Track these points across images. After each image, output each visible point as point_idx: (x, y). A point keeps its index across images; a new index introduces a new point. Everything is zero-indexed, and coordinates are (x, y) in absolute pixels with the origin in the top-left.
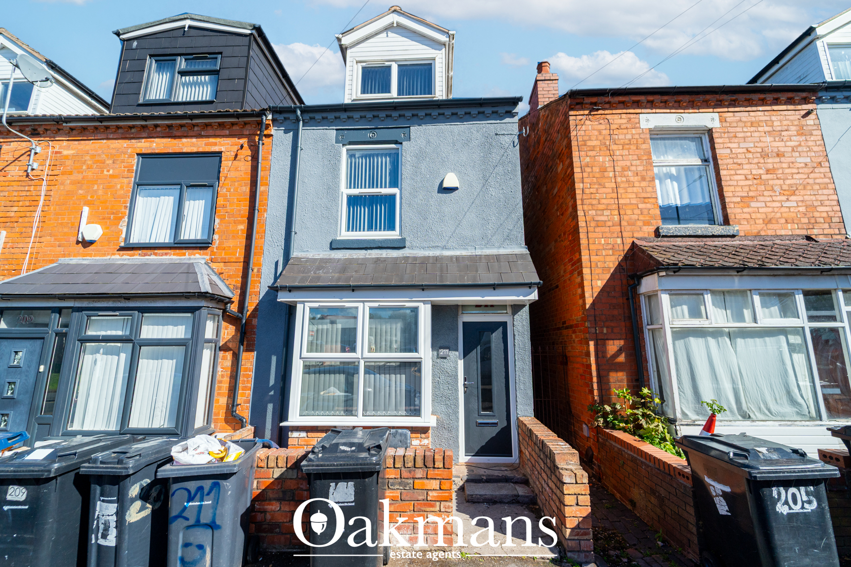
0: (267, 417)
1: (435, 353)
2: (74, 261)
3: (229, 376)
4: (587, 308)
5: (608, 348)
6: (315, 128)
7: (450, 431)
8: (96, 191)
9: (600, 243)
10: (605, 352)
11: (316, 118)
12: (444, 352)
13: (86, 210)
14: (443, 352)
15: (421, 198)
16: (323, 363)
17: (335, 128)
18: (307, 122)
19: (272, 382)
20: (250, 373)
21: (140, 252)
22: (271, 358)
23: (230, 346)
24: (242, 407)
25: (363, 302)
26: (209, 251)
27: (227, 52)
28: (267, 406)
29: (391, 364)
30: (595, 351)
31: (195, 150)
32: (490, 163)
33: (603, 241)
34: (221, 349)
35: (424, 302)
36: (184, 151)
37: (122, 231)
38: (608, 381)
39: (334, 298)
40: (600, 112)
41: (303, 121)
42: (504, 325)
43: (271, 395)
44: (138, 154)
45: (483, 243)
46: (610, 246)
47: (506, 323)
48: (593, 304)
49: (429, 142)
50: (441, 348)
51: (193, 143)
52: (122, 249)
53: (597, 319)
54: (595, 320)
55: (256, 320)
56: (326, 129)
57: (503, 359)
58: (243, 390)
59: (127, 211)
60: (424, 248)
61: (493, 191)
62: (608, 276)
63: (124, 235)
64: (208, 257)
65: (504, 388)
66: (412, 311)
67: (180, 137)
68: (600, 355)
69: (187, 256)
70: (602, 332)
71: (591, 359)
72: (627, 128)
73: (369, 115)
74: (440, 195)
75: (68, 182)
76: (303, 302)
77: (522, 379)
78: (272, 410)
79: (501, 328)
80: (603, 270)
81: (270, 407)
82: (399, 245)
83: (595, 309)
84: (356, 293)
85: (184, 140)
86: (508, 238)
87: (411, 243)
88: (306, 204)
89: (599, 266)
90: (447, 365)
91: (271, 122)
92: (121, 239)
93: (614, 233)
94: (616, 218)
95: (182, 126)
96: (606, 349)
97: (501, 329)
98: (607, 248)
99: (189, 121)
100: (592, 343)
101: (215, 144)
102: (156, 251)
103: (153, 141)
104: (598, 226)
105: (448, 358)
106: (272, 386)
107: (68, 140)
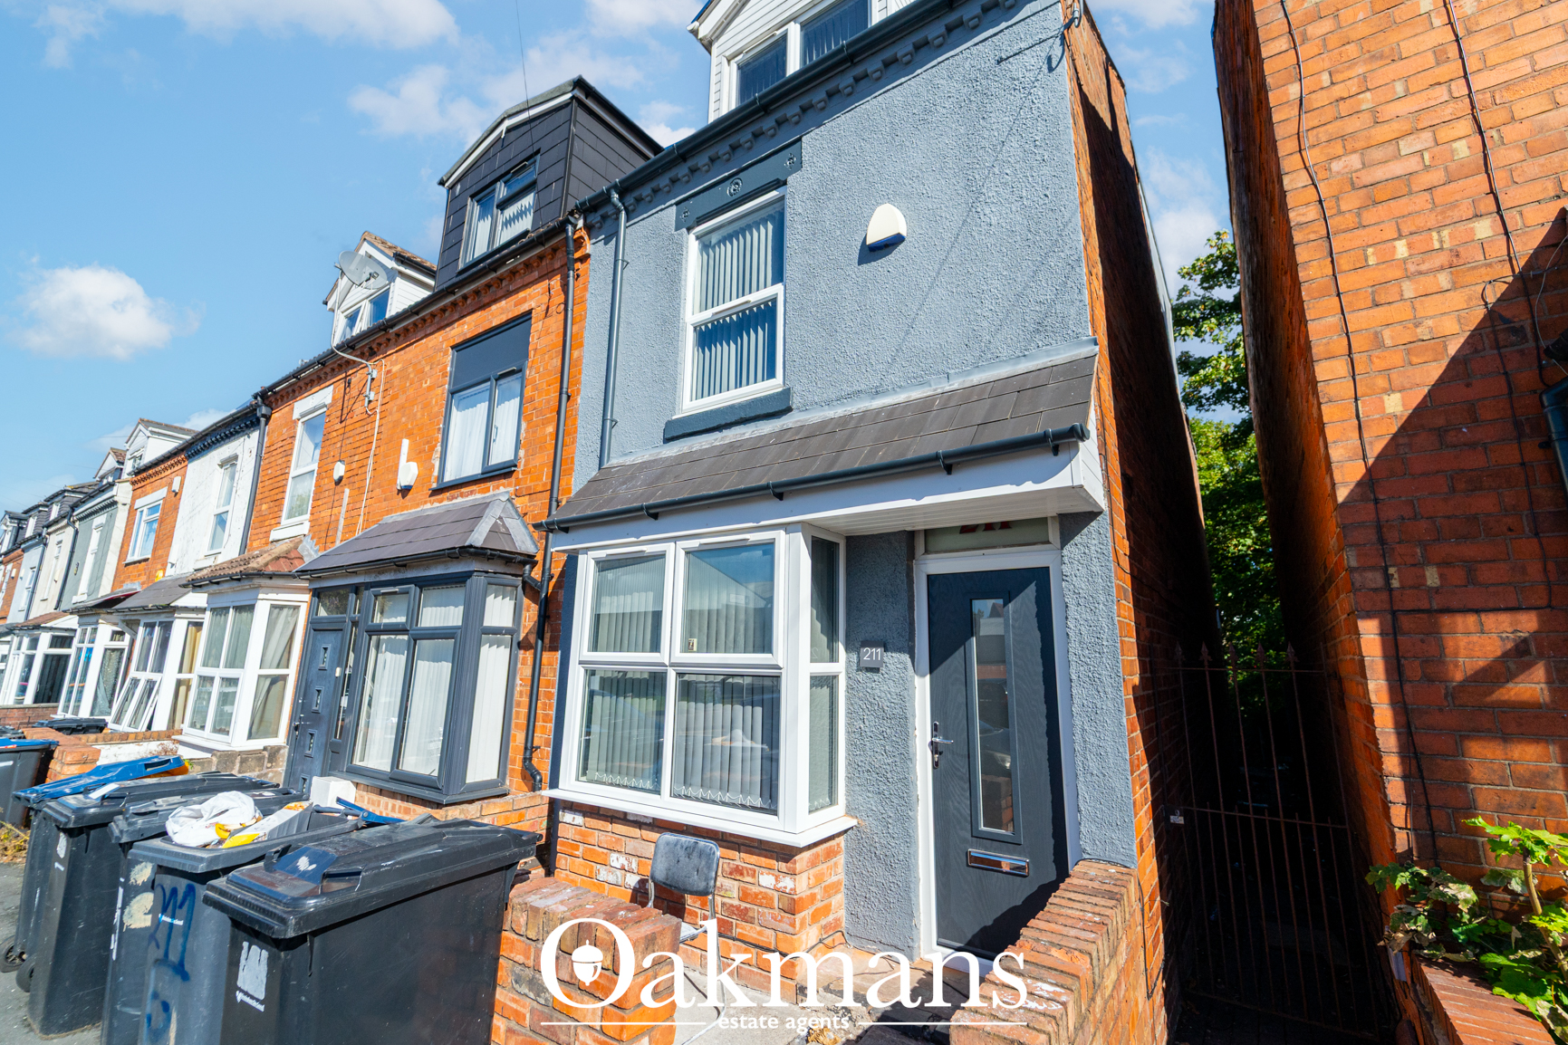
1: (854, 657)
2: (396, 517)
4: (1340, 499)
5: (1450, 643)
6: (645, 215)
7: (889, 867)
8: (415, 415)
9: (1388, 261)
10: (1435, 661)
11: (644, 194)
12: (871, 656)
13: (406, 443)
14: (872, 654)
15: (825, 288)
16: (625, 673)
17: (673, 201)
18: (633, 211)
20: (552, 691)
21: (448, 494)
23: (532, 641)
24: (541, 753)
25: (677, 539)
26: (513, 479)
27: (544, 145)
29: (739, 680)
30: (1386, 656)
31: (504, 318)
32: (984, 143)
33: (1401, 249)
34: (520, 646)
35: (787, 527)
36: (494, 324)
37: (434, 465)
38: (1461, 779)
41: (626, 209)
42: (1040, 577)
44: (453, 348)
45: (969, 357)
46: (1442, 259)
47: (1047, 569)
48: (1369, 483)
49: (838, 156)
50: (866, 643)
51: (502, 308)
52: (436, 492)
53: (1392, 536)
54: (1382, 541)
55: (563, 592)
56: (661, 210)
57: (1041, 679)
58: (544, 721)
59: (440, 436)
60: (829, 403)
61: (992, 214)
62: (1435, 371)
63: (436, 473)
64: (511, 489)
65: (1046, 764)
66: (756, 553)
67: (488, 305)
68: (1413, 670)
69: (491, 493)
70: (1419, 585)
71: (1371, 685)
73: (723, 148)
74: (865, 267)
75: (395, 409)
76: (587, 551)
77: (1093, 739)
79: (1032, 587)
80: (1409, 352)
82: (777, 407)
83: (1376, 501)
85: (494, 307)
86: (1038, 328)
87: (802, 396)
88: (632, 364)
89: (1388, 342)
90: (880, 687)
91: (583, 233)
92: (433, 480)
93: (1454, 205)
94: (1464, 150)
95: (488, 286)
96: (1442, 648)
97: (1031, 591)
98: (1424, 267)
99: (493, 275)
101: (524, 300)
102: (463, 490)
103: (465, 323)
104: (1376, 203)
105: (883, 670)
107: (397, 352)
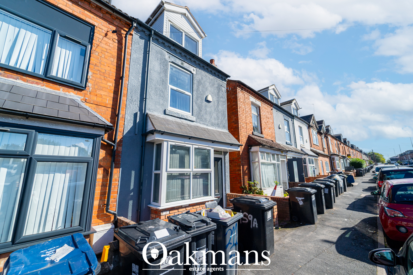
0: (129, 209)
3: (101, 185)
4: (240, 155)
5: (244, 168)
6: (157, 45)
11: (159, 40)
17: (167, 51)
19: (132, 187)
20: (117, 182)
22: (131, 172)
23: (102, 164)
25: (192, 145)
26: (83, 92)
28: (129, 203)
30: (242, 169)
35: (212, 148)
38: (244, 179)
39: (182, 141)
40: (243, 91)
43: (132, 195)
45: (218, 126)
46: (245, 135)
47: (222, 158)
48: (242, 154)
49: (202, 78)
53: (243, 159)
55: (121, 148)
56: (162, 49)
61: (220, 107)
62: (244, 145)
64: (82, 98)
65: (221, 183)
66: (208, 151)
69: (61, 92)
70: (243, 163)
71: (241, 171)
72: (247, 99)
74: (206, 102)
76: (167, 141)
78: (132, 204)
79: (220, 160)
80: (243, 143)
81: (131, 202)
82: (193, 120)
84: (190, 140)
86: (224, 127)
89: (243, 141)
91: (134, 28)
93: (245, 131)
94: (246, 126)
100: (241, 166)
104: (242, 128)
106: (132, 189)
